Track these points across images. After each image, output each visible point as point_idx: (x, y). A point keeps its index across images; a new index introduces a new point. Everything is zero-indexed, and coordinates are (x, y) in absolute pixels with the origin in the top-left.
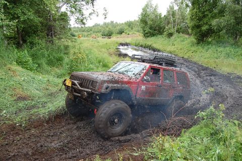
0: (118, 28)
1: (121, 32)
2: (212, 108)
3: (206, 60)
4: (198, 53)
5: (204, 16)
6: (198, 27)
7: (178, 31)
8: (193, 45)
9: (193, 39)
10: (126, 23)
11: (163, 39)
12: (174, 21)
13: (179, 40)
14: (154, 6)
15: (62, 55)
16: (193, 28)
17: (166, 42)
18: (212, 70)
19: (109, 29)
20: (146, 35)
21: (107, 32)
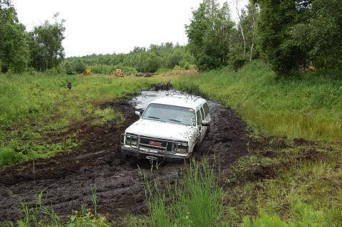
0: (170, 55)
19: (152, 58)
20: (201, 67)
21: (147, 64)
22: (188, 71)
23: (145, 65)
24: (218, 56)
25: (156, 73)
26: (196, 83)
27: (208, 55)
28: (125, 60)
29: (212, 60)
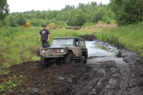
0: (95, 12)
19: (80, 14)
20: (120, 22)
21: (76, 19)
22: (109, 25)
23: (74, 20)
24: (135, 13)
25: (82, 26)
26: (116, 35)
27: (127, 12)
28: (58, 16)
29: (129, 16)
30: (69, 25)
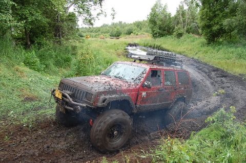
0: (127, 28)
1: (129, 33)
2: (222, 110)
3: (217, 61)
4: (209, 53)
5: (215, 16)
6: (209, 26)
7: (188, 32)
8: (203, 45)
9: (203, 39)
10: (134, 24)
11: (172, 40)
12: (184, 22)
13: (188, 40)
14: (163, 6)
15: (70, 55)
16: (203, 28)
17: (175, 42)
18: (223, 71)
19: (118, 29)
21: (115, 32)
22: (138, 36)
29: (161, 32)
30: (111, 36)
